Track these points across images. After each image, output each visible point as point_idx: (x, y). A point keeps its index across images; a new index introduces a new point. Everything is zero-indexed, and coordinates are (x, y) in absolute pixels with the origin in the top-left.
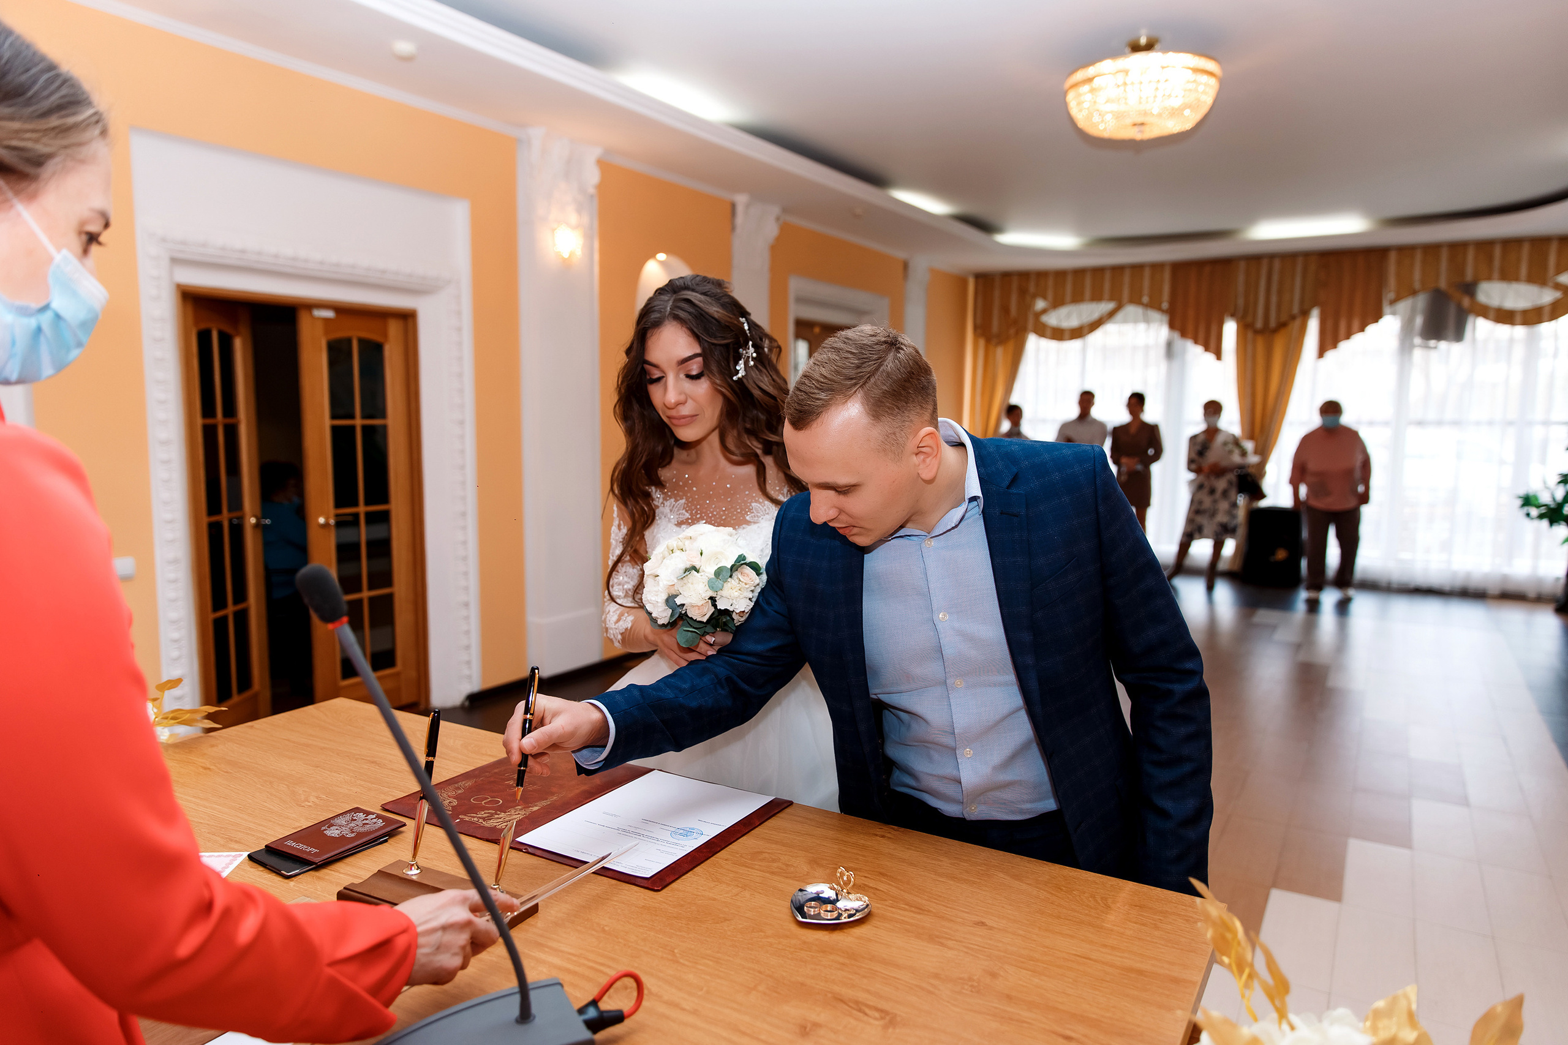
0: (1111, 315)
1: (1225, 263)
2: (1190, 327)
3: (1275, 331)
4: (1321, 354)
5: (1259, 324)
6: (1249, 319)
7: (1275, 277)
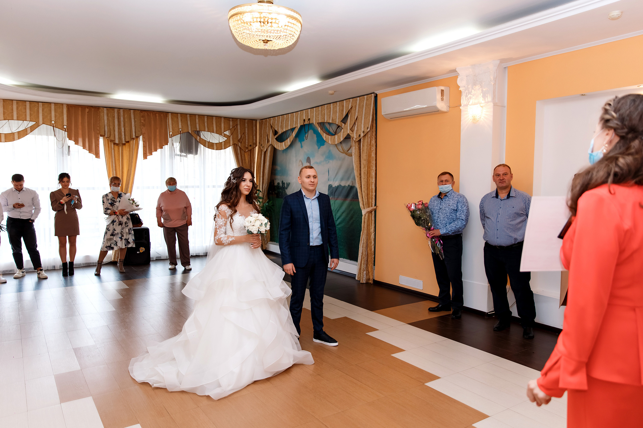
0: (32, 129)
1: (96, 108)
2: (80, 140)
3: (125, 144)
4: (145, 157)
5: (117, 141)
6: (112, 138)
7: (122, 119)
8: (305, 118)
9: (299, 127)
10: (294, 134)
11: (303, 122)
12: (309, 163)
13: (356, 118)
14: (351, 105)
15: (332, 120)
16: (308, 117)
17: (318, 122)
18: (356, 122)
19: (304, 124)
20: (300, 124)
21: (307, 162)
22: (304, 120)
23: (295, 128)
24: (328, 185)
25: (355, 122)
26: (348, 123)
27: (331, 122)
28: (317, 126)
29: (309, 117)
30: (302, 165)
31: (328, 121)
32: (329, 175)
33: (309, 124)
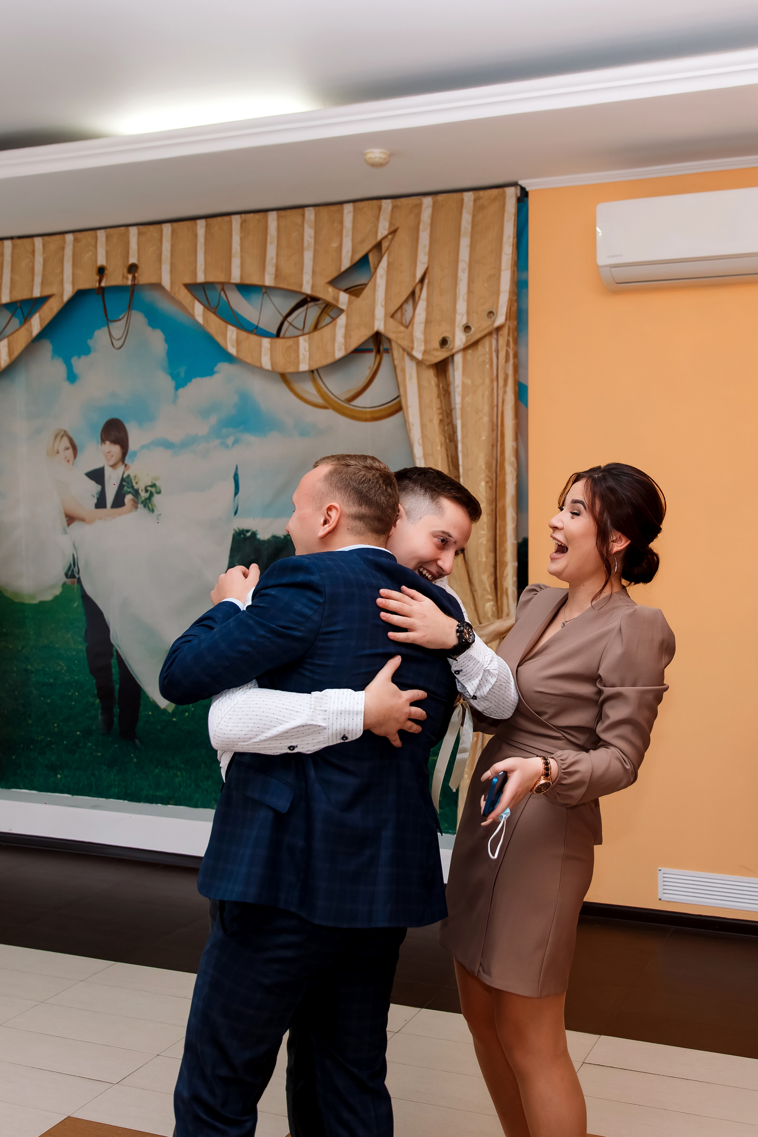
8: (104, 264)
9: (68, 293)
10: (36, 325)
11: (98, 278)
12: (114, 442)
13: (419, 275)
14: (391, 224)
15: (277, 275)
16: (127, 256)
17: (188, 280)
18: (421, 289)
19: (103, 284)
20: (73, 284)
21: (103, 441)
22: (101, 271)
23: (43, 300)
24: (232, 532)
25: (413, 293)
26: (374, 290)
27: (269, 281)
28: (184, 296)
29: (133, 260)
30: (71, 451)
31: (254, 280)
32: (236, 493)
33: (133, 290)
